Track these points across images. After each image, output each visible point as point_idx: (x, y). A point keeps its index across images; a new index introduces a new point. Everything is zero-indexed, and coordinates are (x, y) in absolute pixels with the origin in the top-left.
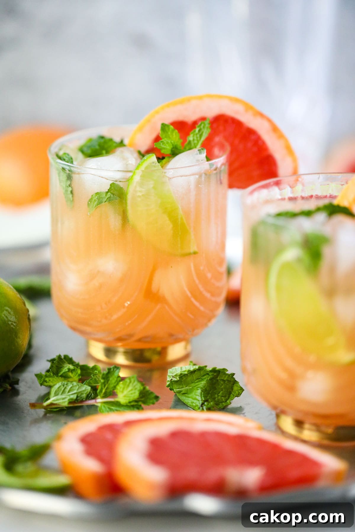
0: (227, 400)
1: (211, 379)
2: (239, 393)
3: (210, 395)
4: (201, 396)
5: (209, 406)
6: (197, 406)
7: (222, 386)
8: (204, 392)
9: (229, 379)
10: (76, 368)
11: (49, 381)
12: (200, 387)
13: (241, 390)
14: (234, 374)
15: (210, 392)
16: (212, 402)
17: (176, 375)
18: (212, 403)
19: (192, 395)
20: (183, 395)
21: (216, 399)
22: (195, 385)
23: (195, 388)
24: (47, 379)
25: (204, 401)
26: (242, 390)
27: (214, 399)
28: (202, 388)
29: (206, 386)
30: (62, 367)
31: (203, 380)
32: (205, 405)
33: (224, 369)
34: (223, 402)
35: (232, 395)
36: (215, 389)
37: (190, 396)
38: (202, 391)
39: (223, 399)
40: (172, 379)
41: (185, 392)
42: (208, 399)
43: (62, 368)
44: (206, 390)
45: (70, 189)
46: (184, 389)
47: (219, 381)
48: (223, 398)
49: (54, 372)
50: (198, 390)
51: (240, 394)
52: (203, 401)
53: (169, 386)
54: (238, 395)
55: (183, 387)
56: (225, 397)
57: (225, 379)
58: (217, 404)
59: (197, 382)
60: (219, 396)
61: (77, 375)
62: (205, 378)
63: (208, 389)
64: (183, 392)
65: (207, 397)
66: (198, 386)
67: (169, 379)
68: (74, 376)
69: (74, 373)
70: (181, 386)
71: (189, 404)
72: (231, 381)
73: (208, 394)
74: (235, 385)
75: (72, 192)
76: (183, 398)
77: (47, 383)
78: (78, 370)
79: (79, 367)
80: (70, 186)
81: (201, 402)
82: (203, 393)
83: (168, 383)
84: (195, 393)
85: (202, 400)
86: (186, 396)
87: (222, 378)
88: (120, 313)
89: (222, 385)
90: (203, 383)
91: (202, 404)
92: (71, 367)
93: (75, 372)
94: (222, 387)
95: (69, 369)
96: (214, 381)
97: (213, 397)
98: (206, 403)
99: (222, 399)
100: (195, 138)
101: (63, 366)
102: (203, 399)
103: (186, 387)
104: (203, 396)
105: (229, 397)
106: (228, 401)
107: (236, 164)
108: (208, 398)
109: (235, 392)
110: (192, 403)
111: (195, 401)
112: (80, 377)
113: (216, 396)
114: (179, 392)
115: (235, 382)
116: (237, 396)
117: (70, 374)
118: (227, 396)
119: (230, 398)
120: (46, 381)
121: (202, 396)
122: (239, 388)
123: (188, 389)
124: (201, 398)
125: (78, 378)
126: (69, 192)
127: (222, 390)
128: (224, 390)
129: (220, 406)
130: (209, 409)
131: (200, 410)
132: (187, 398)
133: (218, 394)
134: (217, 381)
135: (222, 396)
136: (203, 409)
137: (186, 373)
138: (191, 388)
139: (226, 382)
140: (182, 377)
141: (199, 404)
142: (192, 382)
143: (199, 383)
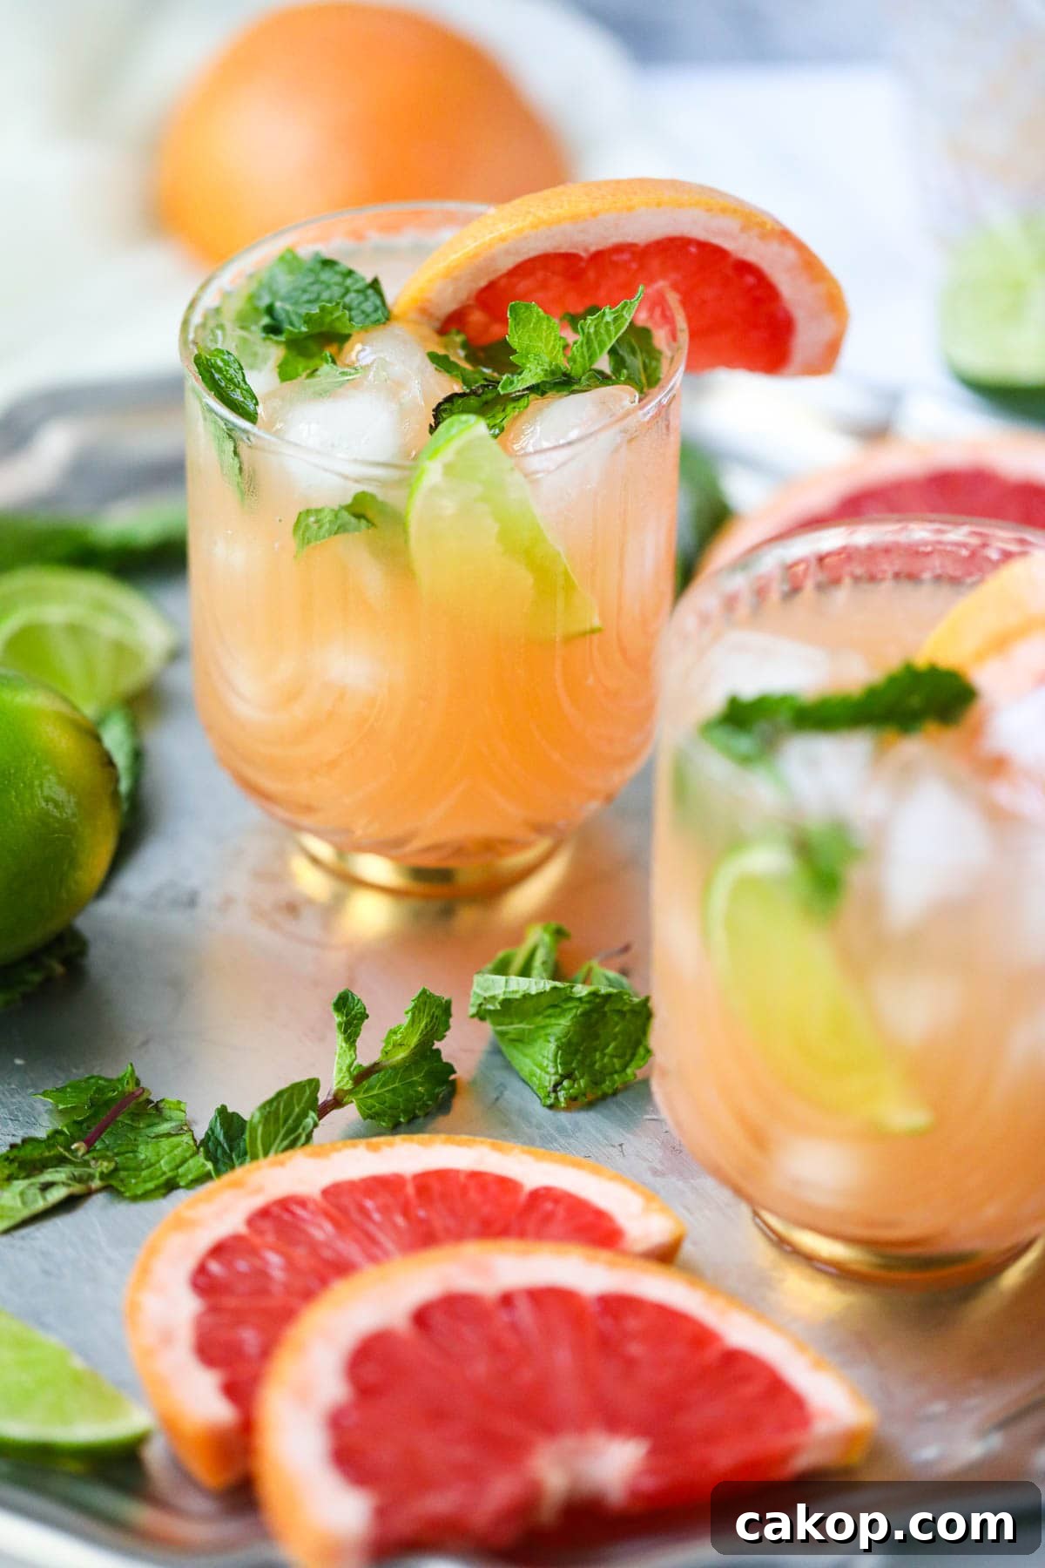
0: (626, 1066)
1: (585, 1014)
3: (579, 1057)
4: (555, 1061)
5: (574, 1092)
6: (544, 1087)
7: (615, 1028)
8: (563, 1051)
9: (634, 1011)
12: (554, 1034)
14: (648, 999)
15: (582, 1048)
16: (582, 1077)
17: (493, 998)
18: (582, 1082)
19: (533, 1050)
20: (513, 1044)
21: (597, 1066)
22: (543, 1024)
23: (543, 1033)
25: (561, 1076)
27: (592, 1065)
28: (558, 1039)
29: (571, 1033)
31: (563, 1013)
32: (563, 1089)
33: (623, 993)
34: (616, 1072)
35: (641, 1051)
36: (597, 1036)
37: (527, 1051)
38: (558, 1048)
39: (617, 1063)
40: (481, 1004)
41: (517, 1037)
42: (574, 1069)
44: (569, 1043)
46: (514, 1029)
47: (609, 1014)
48: (615, 1060)
50: (549, 1042)
52: (557, 1077)
53: (476, 1014)
55: (512, 1023)
56: (621, 1056)
57: (626, 1008)
58: (596, 1083)
59: (549, 1016)
60: (605, 1057)
62: (571, 1009)
63: (575, 1040)
64: (512, 1037)
65: (571, 1063)
66: (549, 1030)
67: (475, 1000)
70: (507, 1022)
71: (525, 1073)
72: (645, 1012)
73: (577, 1052)
76: (510, 1052)
81: (554, 1078)
82: (560, 1052)
83: (473, 1010)
84: (541, 1049)
85: (556, 1073)
86: (519, 1050)
87: (618, 1007)
89: (616, 1023)
90: (563, 1024)
91: (557, 1085)
94: (617, 1029)
96: (595, 1016)
97: (588, 1062)
98: (566, 1083)
99: (613, 1064)
102: (560, 1071)
103: (521, 1022)
104: (560, 1064)
105: (633, 1055)
106: (629, 1071)
108: (574, 1065)
110: (533, 1074)
111: (539, 1072)
113: (598, 1055)
114: (502, 1035)
118: (629, 1052)
119: (637, 1057)
121: (559, 1061)
123: (524, 1030)
124: (556, 1066)
127: (615, 1039)
128: (620, 1037)
129: (606, 1086)
130: (574, 1103)
131: (549, 1102)
132: (521, 1057)
133: (602, 1051)
134: (604, 1014)
135: (612, 1056)
136: (557, 1098)
137: (518, 996)
138: (532, 1027)
139: (628, 1016)
140: (506, 1003)
141: (549, 1080)
142: (537, 1013)
143: (553, 1021)
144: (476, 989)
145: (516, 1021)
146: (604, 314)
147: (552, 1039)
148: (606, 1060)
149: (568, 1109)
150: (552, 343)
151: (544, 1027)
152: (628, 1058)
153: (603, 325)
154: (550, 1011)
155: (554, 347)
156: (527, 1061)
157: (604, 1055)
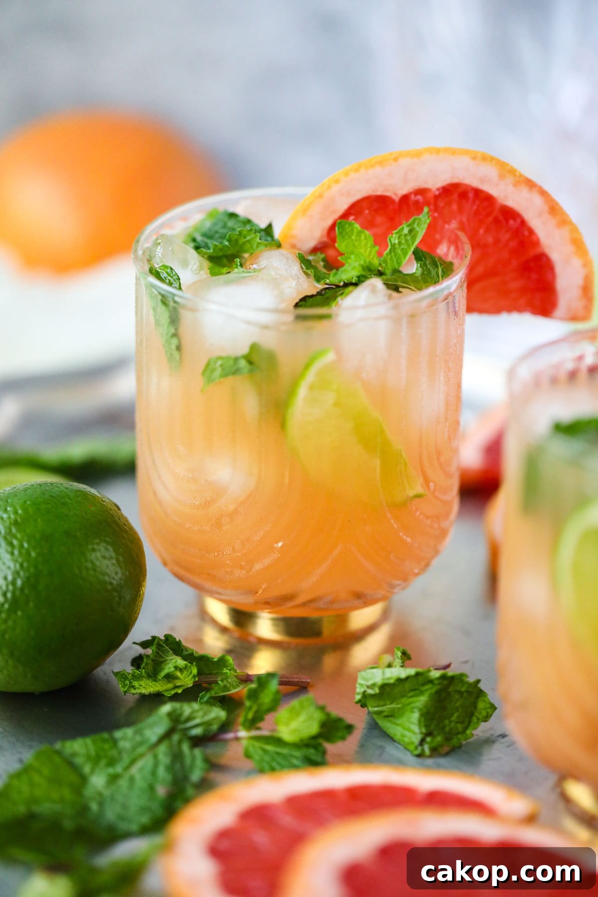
0: (466, 729)
1: (438, 692)
2: (488, 713)
3: (435, 722)
4: (420, 725)
5: (434, 745)
6: (412, 743)
7: (458, 702)
8: (425, 717)
9: (470, 690)
10: (189, 665)
11: (141, 686)
12: (418, 707)
13: (491, 708)
14: (478, 681)
15: (436, 716)
16: (439, 735)
17: (374, 685)
18: (439, 738)
19: (403, 720)
20: (386, 718)
21: (447, 729)
22: (407, 702)
23: (408, 708)
24: (136, 684)
25: (425, 734)
26: (494, 708)
27: (444, 727)
28: (420, 710)
29: (429, 705)
30: (162, 662)
31: (422, 693)
32: (427, 743)
33: (462, 675)
34: (459, 733)
35: (474, 719)
36: (444, 708)
37: (398, 722)
38: (422, 715)
39: (460, 727)
40: (365, 692)
41: (390, 714)
42: (433, 729)
43: (163, 665)
44: (428, 713)
45: (175, 342)
46: (387, 708)
47: (452, 693)
48: (459, 725)
49: (150, 674)
50: (414, 712)
51: (489, 716)
52: (423, 735)
53: (360, 701)
54: (486, 718)
55: (385, 705)
56: (462, 722)
57: (463, 689)
58: (448, 739)
59: (412, 697)
60: (452, 722)
61: (191, 676)
62: (427, 690)
63: (431, 711)
64: (385, 714)
65: (430, 726)
66: (413, 705)
67: (360, 690)
68: (184, 678)
69: (185, 672)
70: (382, 703)
71: (398, 737)
72: (475, 692)
73: (433, 719)
74: (481, 698)
75: (179, 348)
76: (385, 724)
77: (135, 689)
78: (192, 668)
79: (194, 663)
80: (175, 335)
81: (419, 737)
82: (422, 719)
83: (358, 697)
84: (409, 717)
85: (421, 733)
86: (391, 722)
87: (458, 688)
88: (267, 561)
89: (457, 700)
90: (422, 700)
91: (422, 742)
92: (181, 662)
93: (188, 671)
94: (458, 704)
95: (176, 668)
96: (444, 694)
97: (441, 725)
98: (429, 739)
99: (458, 728)
100: (403, 241)
101: (166, 660)
102: (424, 731)
103: (391, 703)
104: (424, 726)
105: (470, 722)
106: (468, 732)
107: (480, 270)
108: (432, 727)
109: (481, 713)
110: (403, 736)
111: (408, 734)
112: (197, 679)
113: (447, 722)
114: (379, 713)
115: (480, 693)
116: (485, 721)
117: (178, 674)
118: (467, 720)
119: (472, 724)
120: (133, 687)
121: (422, 724)
122: (488, 706)
123: (394, 708)
124: (420, 728)
125: (192, 681)
126: (174, 347)
127: (457, 710)
128: (460, 710)
129: (455, 741)
130: (435, 752)
131: (417, 752)
132: (393, 726)
133: (449, 718)
134: (449, 694)
135: (457, 722)
136: (423, 750)
137: (392, 681)
138: (399, 706)
139: (465, 695)
140: (384, 687)
141: (416, 739)
142: (403, 696)
143: (415, 699)
144: (360, 681)
145: (388, 702)
146: (403, 228)
147: (416, 710)
148: (452, 725)
149: (430, 756)
150: (369, 249)
151: (410, 703)
152: (466, 723)
153: (403, 237)
154: (412, 694)
155: (370, 252)
156: (399, 728)
157: (451, 722)
